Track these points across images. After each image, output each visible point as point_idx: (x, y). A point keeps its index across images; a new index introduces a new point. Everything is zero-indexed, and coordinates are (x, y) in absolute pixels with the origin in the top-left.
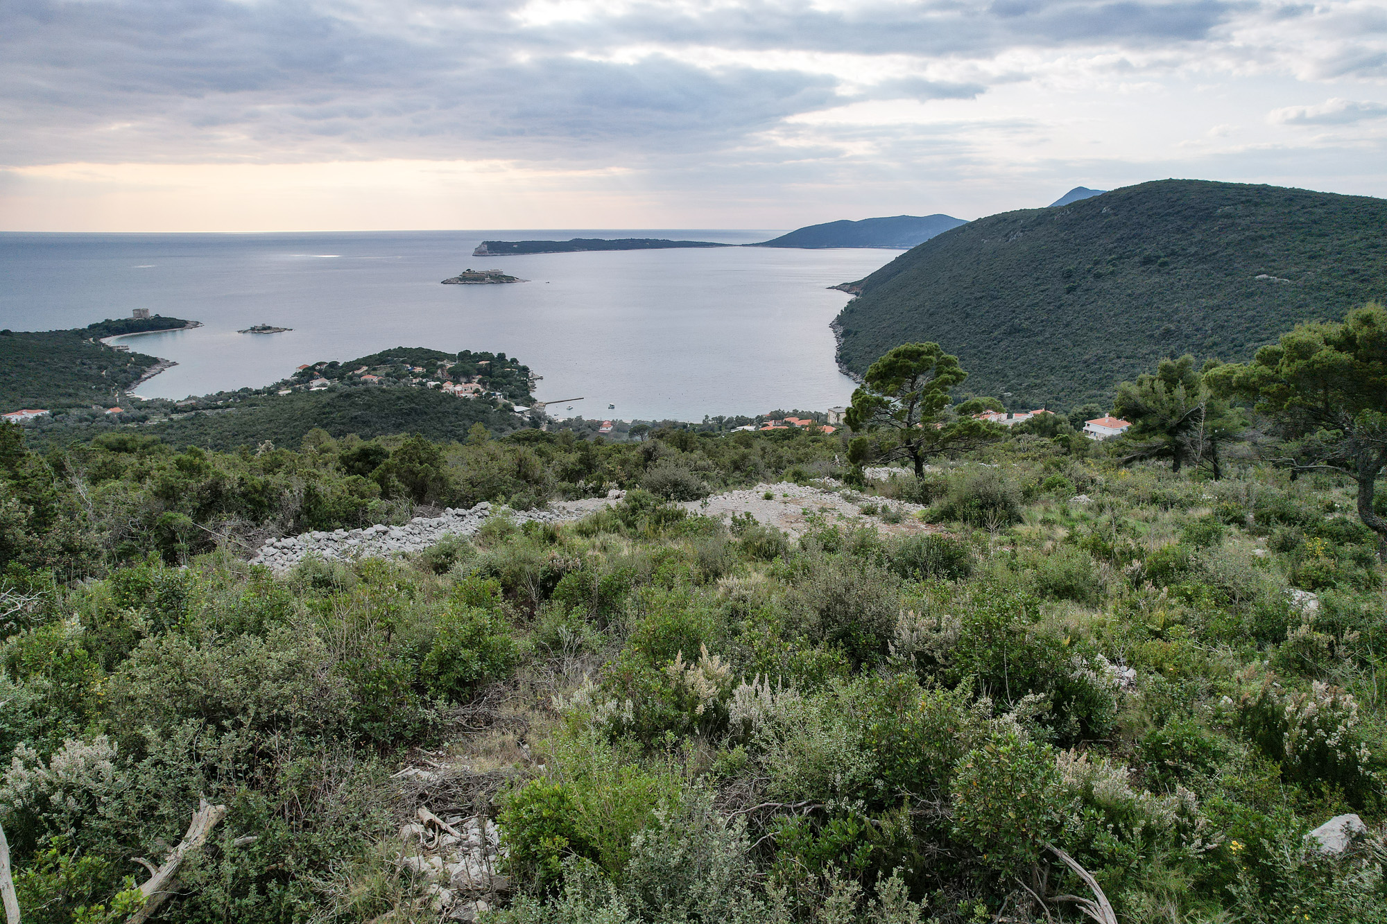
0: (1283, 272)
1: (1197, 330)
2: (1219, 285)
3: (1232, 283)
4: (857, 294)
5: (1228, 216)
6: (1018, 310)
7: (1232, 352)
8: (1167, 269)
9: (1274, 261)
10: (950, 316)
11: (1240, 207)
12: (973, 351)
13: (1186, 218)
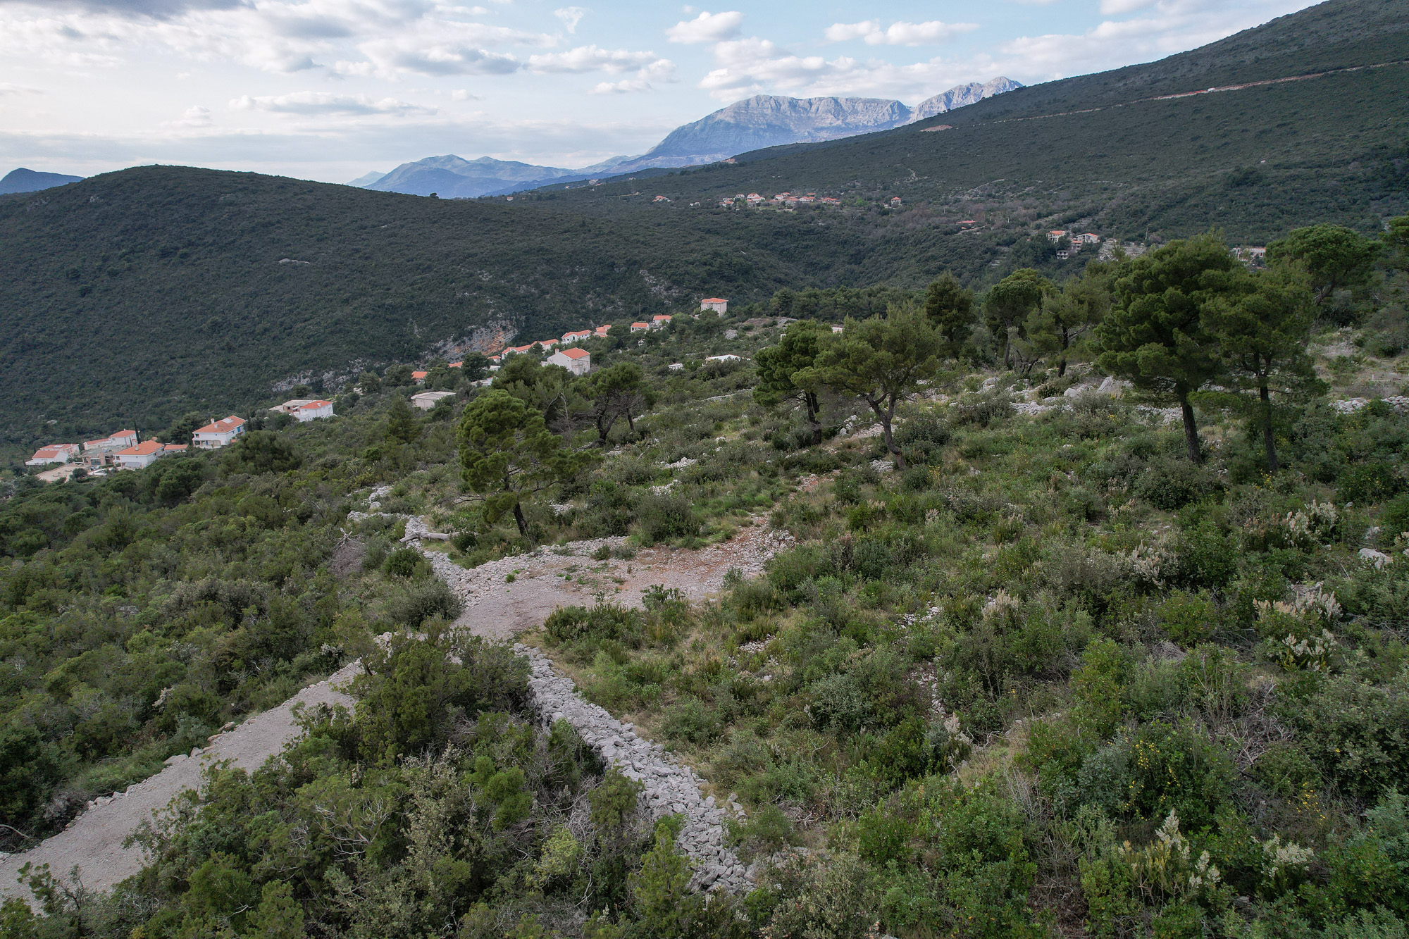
0: (302, 255)
3: (259, 269)
5: (231, 204)
8: (190, 260)
11: (240, 195)
13: (190, 207)
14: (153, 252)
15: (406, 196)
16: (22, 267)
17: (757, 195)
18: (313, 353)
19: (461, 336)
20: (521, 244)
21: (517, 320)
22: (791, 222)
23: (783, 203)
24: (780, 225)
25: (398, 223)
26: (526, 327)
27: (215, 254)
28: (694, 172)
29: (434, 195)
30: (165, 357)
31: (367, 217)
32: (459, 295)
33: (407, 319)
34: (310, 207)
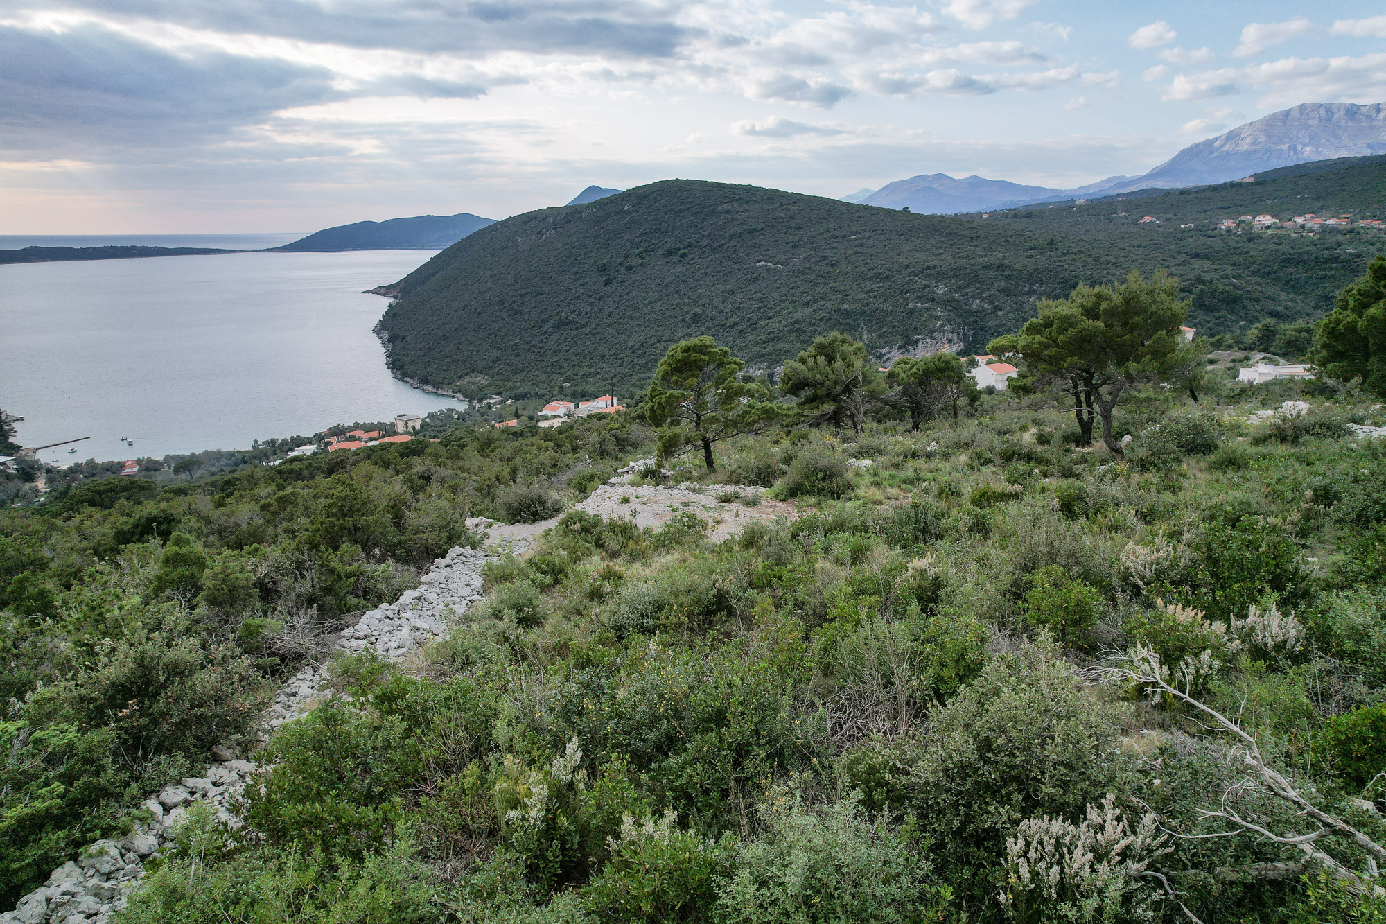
0: (777, 259)
1: (720, 312)
2: (730, 272)
3: (739, 270)
4: (395, 297)
5: (727, 212)
6: (562, 305)
7: (749, 330)
8: (687, 260)
9: (768, 250)
10: (498, 314)
11: (735, 204)
12: (527, 347)
13: (695, 214)
14: (661, 251)
15: (880, 209)
16: (571, 260)
17: (1268, 217)
18: (770, 349)
19: (906, 344)
20: (981, 260)
21: (965, 335)
22: (1307, 248)
23: (1303, 226)
24: (1292, 251)
25: (867, 234)
26: (973, 341)
27: (707, 255)
28: (1196, 192)
29: (906, 209)
30: (653, 340)
31: (840, 228)
32: (911, 306)
33: (859, 324)
34: (791, 217)
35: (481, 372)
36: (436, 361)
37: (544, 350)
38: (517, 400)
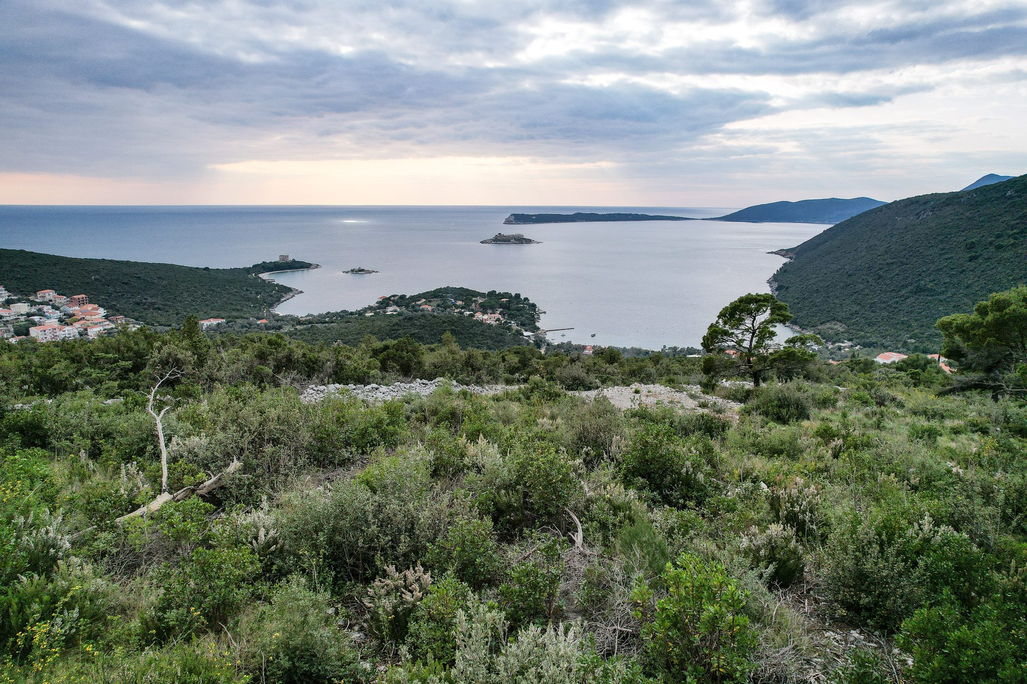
4: (791, 258)
6: (923, 274)
10: (865, 277)
12: (883, 305)
16: (940, 238)
35: (840, 321)
36: (806, 308)
37: (897, 310)
38: (865, 347)
